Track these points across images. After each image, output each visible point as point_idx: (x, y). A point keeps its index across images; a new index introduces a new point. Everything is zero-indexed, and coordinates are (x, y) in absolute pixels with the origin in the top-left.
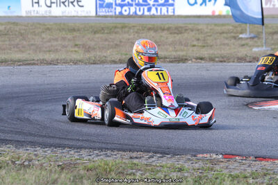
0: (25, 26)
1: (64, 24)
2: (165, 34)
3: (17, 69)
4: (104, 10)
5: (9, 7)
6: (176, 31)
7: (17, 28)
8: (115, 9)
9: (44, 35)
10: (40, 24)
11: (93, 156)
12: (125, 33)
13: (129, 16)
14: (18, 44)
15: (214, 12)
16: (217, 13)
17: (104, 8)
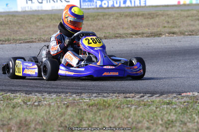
0: (22, 17)
1: (55, 15)
2: (140, 19)
3: (18, 46)
4: (87, 4)
5: (7, 4)
6: (149, 16)
7: (15, 19)
8: (96, 3)
9: (38, 24)
10: (34, 15)
11: (92, 98)
12: (106, 19)
13: (108, 8)
14: (17, 31)
15: (179, 2)
16: (182, 3)
17: (86, 2)
